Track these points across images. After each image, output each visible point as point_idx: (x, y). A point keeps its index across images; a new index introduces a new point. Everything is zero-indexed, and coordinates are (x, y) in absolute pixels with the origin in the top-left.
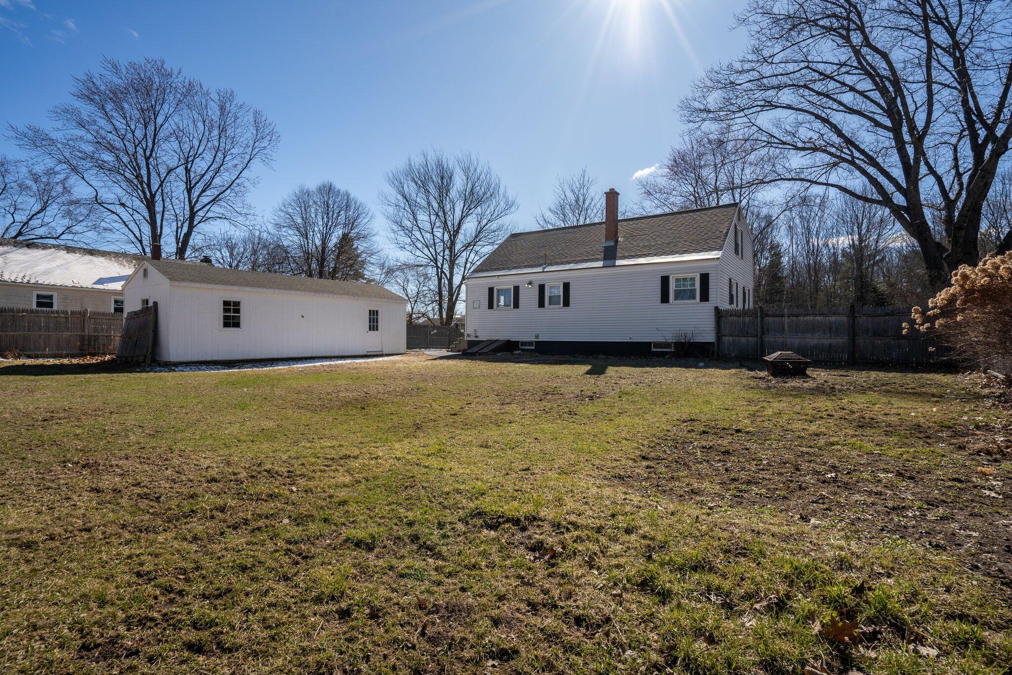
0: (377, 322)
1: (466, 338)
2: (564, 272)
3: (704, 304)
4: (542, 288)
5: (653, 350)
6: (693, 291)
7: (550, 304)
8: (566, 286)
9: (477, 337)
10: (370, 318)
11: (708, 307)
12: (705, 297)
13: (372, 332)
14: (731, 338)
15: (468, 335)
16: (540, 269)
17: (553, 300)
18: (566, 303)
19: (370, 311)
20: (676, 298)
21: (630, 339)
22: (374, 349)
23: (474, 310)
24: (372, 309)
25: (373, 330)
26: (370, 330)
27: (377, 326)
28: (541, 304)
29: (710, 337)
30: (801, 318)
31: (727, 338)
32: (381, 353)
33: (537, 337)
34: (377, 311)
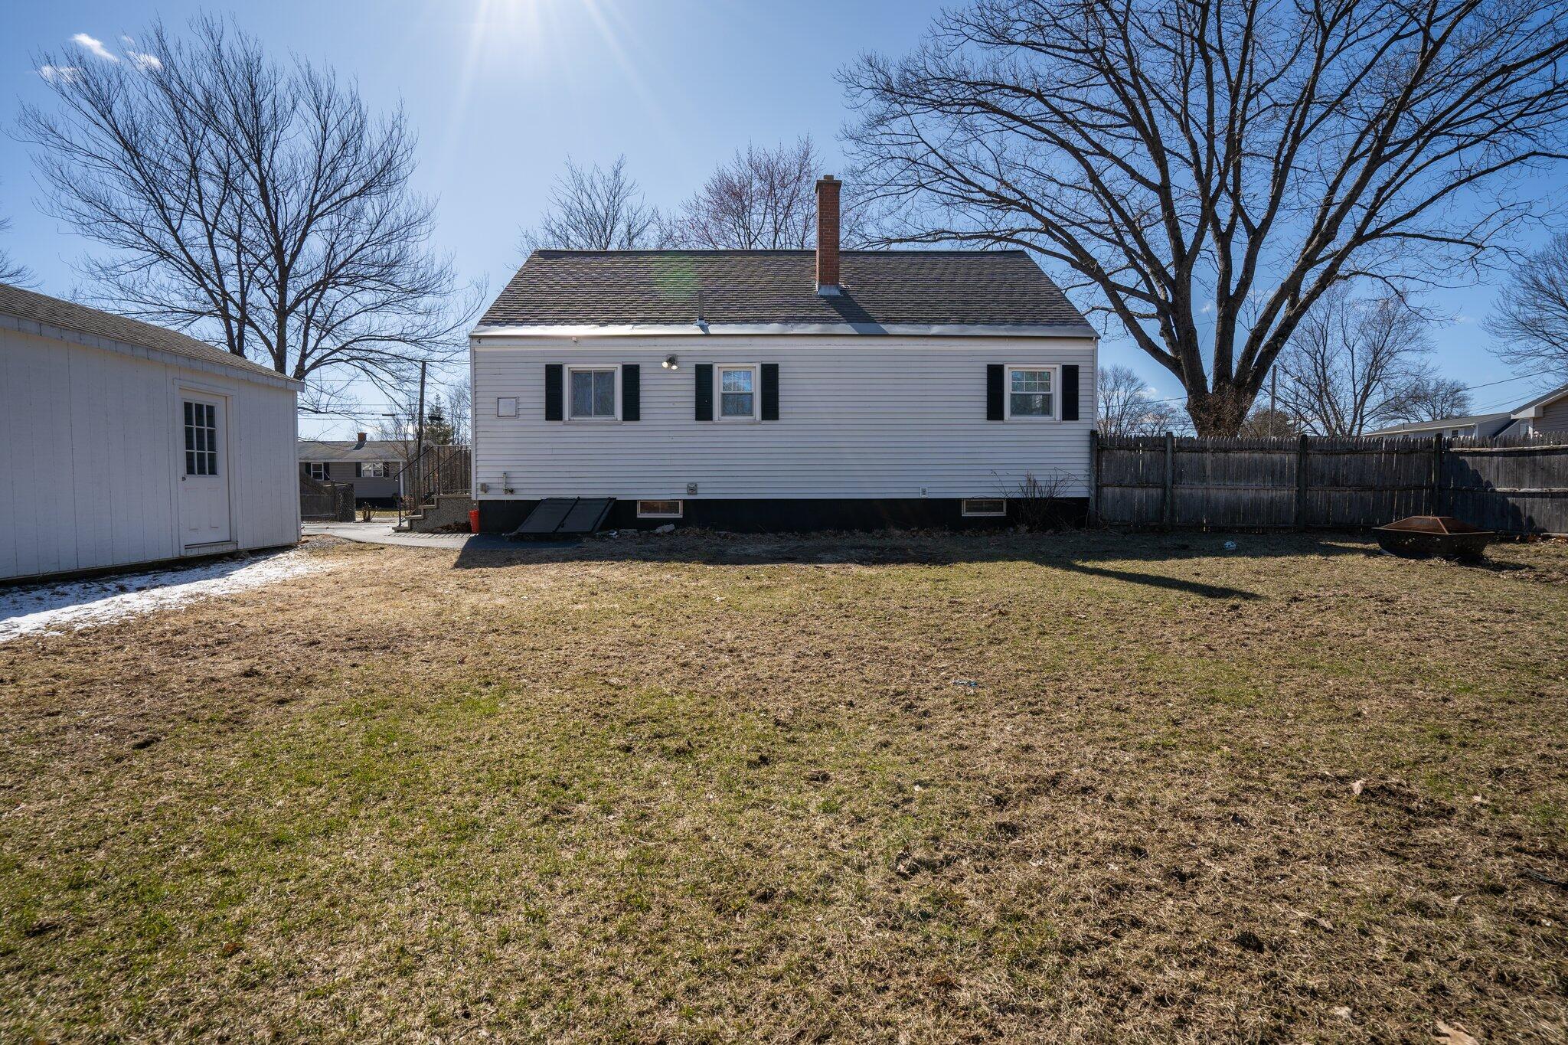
0: (212, 446)
1: (476, 495)
2: (765, 341)
3: (1070, 425)
4: (703, 375)
5: (965, 514)
6: (1047, 400)
7: (724, 413)
8: (770, 374)
9: (512, 491)
10: (188, 432)
11: (1077, 431)
12: (1070, 411)
13: (199, 481)
14: (1118, 490)
15: (485, 488)
16: (693, 329)
17: (736, 404)
18: (771, 410)
19: (188, 406)
20: (1013, 413)
21: (924, 492)
22: (208, 535)
23: (500, 422)
24: (195, 399)
25: (202, 471)
26: (190, 470)
27: (212, 458)
28: (703, 411)
29: (1078, 489)
30: (1231, 454)
31: (1110, 489)
32: (231, 548)
33: (693, 490)
34: (211, 409)
